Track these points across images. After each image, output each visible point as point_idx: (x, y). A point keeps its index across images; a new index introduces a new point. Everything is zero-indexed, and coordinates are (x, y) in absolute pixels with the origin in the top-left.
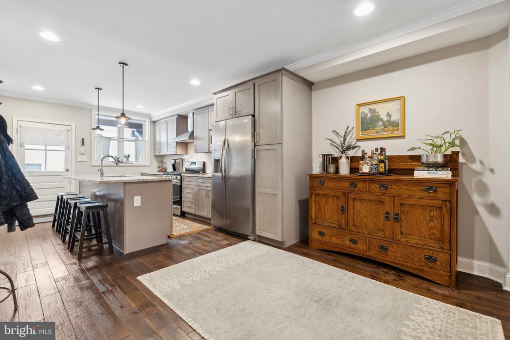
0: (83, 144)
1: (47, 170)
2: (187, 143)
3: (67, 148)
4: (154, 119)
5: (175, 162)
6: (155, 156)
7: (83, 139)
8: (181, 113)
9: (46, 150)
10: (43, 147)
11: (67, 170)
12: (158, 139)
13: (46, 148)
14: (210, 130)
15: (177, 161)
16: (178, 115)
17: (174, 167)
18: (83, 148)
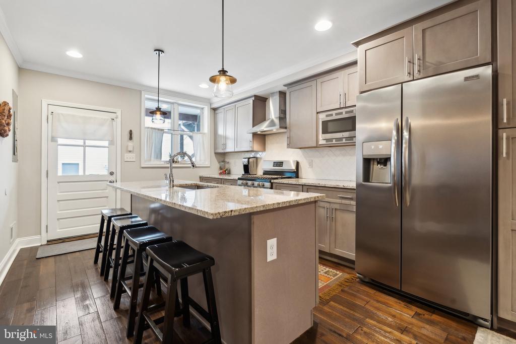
0: (131, 138)
1: (87, 173)
2: (265, 135)
3: (112, 143)
4: (214, 106)
5: (248, 161)
6: (215, 153)
7: (131, 131)
8: (260, 92)
9: (84, 146)
10: (81, 142)
11: (112, 174)
12: (221, 131)
13: (85, 143)
14: (317, 113)
15: (251, 160)
16: (255, 96)
17: (246, 168)
18: (131, 144)
